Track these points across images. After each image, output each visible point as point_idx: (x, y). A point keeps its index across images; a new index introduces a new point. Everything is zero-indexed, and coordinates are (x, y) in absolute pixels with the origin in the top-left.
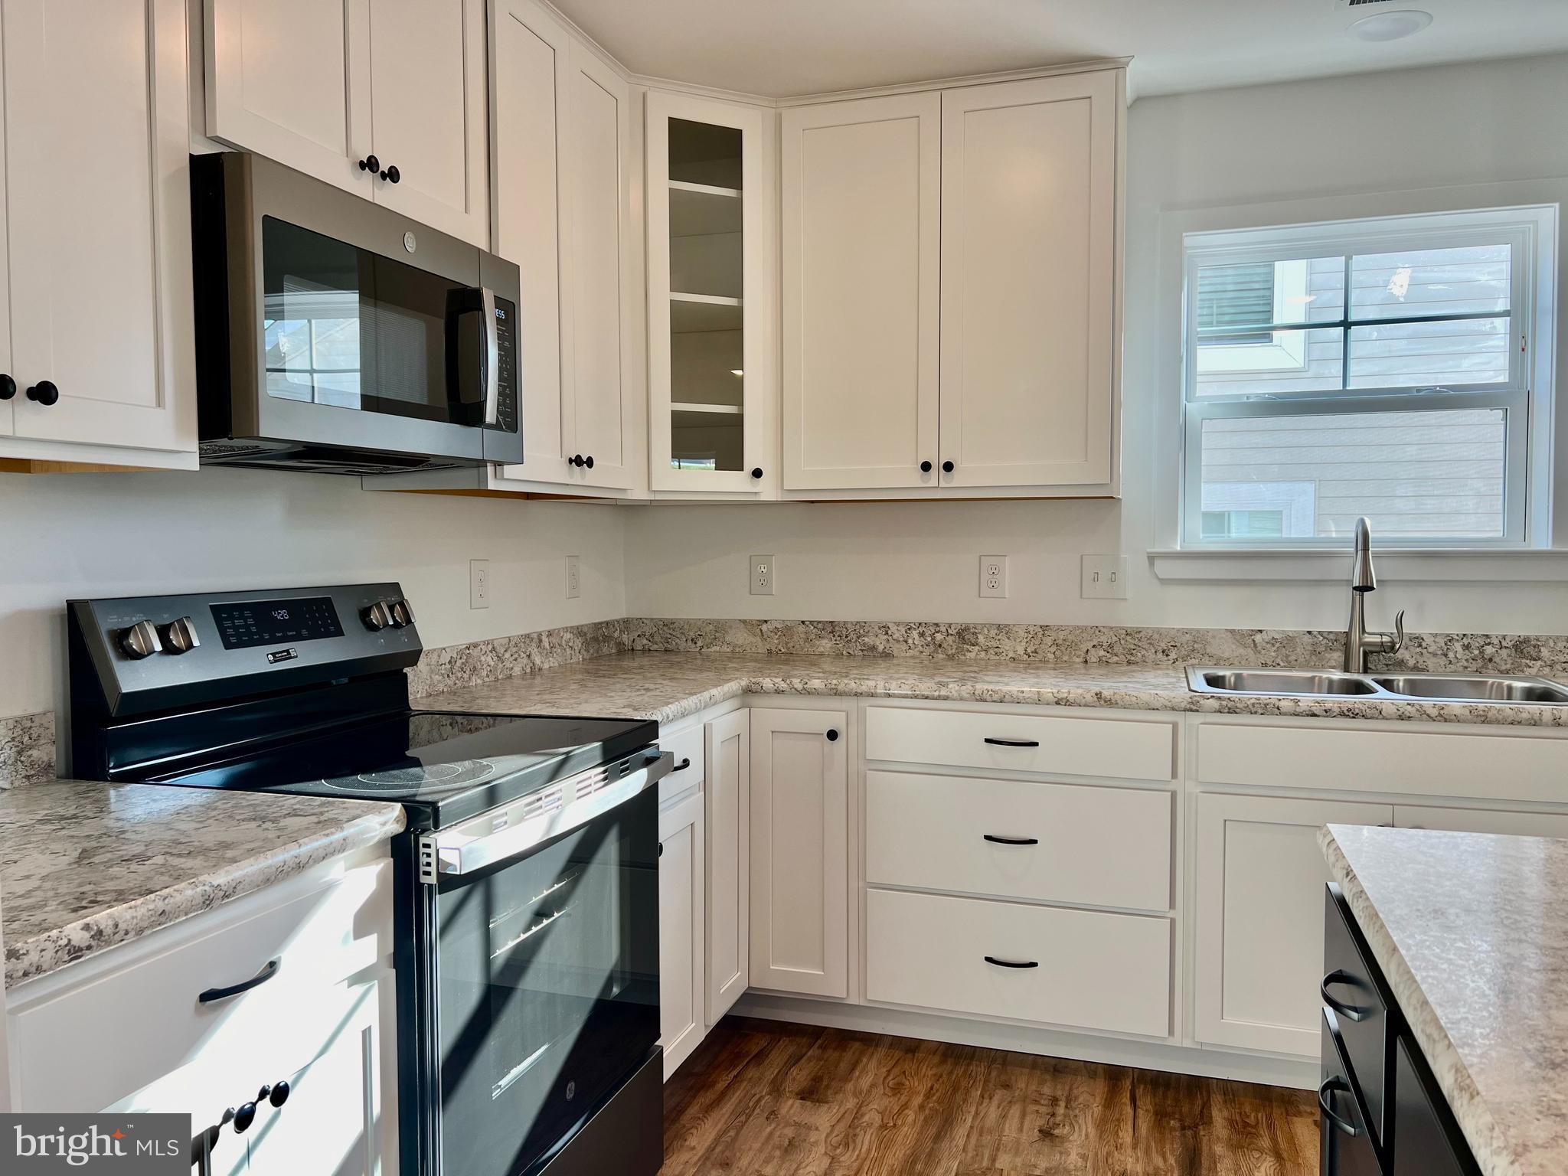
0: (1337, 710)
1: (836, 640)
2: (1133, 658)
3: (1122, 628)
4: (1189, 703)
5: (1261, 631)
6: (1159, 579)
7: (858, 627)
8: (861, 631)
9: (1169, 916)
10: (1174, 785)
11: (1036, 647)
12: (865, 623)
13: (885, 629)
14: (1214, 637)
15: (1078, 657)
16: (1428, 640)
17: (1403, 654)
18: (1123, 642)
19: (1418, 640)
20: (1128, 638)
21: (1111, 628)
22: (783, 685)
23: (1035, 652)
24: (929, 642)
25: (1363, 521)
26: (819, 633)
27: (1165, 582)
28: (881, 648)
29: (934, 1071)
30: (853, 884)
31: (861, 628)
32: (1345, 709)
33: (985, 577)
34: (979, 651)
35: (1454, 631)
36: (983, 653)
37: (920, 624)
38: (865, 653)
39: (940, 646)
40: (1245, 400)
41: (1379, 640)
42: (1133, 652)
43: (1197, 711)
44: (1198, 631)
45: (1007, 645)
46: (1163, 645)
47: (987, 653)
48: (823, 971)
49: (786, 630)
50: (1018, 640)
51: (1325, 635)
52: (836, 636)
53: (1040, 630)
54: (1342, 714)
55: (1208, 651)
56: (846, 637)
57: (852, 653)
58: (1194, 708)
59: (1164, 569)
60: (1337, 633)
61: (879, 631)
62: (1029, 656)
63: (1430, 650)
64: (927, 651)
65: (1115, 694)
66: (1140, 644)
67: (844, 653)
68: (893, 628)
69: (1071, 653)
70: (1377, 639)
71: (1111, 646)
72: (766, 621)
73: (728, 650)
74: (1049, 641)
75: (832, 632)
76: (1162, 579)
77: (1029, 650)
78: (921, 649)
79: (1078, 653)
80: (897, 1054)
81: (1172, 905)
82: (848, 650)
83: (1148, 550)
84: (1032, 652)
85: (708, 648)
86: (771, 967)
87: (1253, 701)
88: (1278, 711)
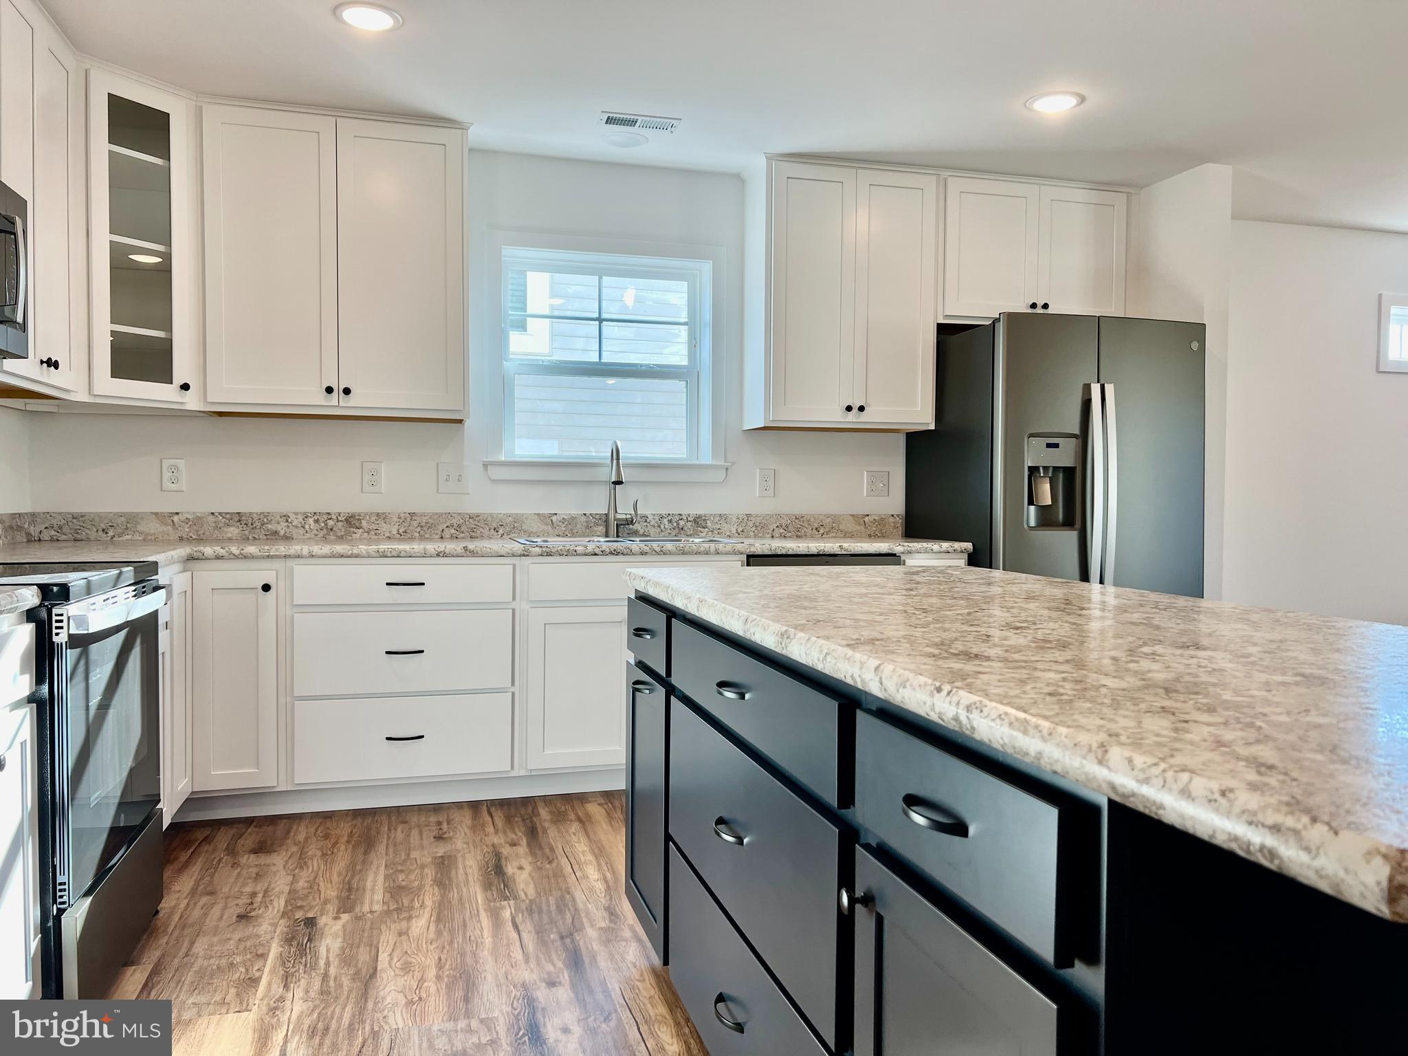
0: (608, 550)
1: (243, 528)
2: (474, 534)
3: (467, 514)
4: (523, 550)
5: (556, 514)
6: (490, 479)
7: (262, 516)
8: (265, 520)
9: (510, 690)
10: (514, 605)
11: (405, 528)
12: (268, 513)
13: (286, 517)
14: (527, 518)
15: (437, 534)
16: (650, 517)
17: (637, 527)
18: (467, 523)
19: (645, 518)
20: (471, 520)
21: (459, 514)
22: (222, 552)
23: (405, 532)
24: (322, 527)
25: (615, 442)
26: (228, 522)
27: (493, 481)
28: (282, 533)
29: (349, 824)
30: (282, 700)
31: (265, 518)
32: (612, 550)
33: (367, 477)
34: (362, 533)
35: (663, 512)
36: (366, 534)
37: (315, 513)
38: (268, 537)
39: (331, 529)
40: (541, 363)
41: (625, 517)
42: (475, 530)
43: (528, 555)
44: (517, 515)
45: (384, 528)
46: (494, 525)
47: (369, 535)
48: (258, 769)
49: (197, 521)
50: (392, 524)
51: (594, 515)
52: (243, 524)
53: (409, 516)
54: (611, 553)
55: (523, 528)
56: (252, 525)
57: (257, 537)
58: (526, 553)
59: (496, 473)
60: (601, 515)
61: (280, 520)
62: (401, 535)
63: (652, 523)
64: (321, 534)
65: (476, 547)
66: (479, 524)
67: (250, 537)
68: (292, 517)
69: (431, 532)
70: (624, 517)
71: (459, 526)
72: (177, 513)
73: (140, 538)
74: (415, 524)
75: (240, 521)
76: (494, 480)
77: (401, 531)
78: (316, 532)
79: (436, 532)
80: (319, 821)
81: (513, 684)
82: (255, 536)
83: (485, 460)
84: (403, 532)
85: (119, 537)
86: (212, 773)
87: (560, 548)
88: (576, 553)
